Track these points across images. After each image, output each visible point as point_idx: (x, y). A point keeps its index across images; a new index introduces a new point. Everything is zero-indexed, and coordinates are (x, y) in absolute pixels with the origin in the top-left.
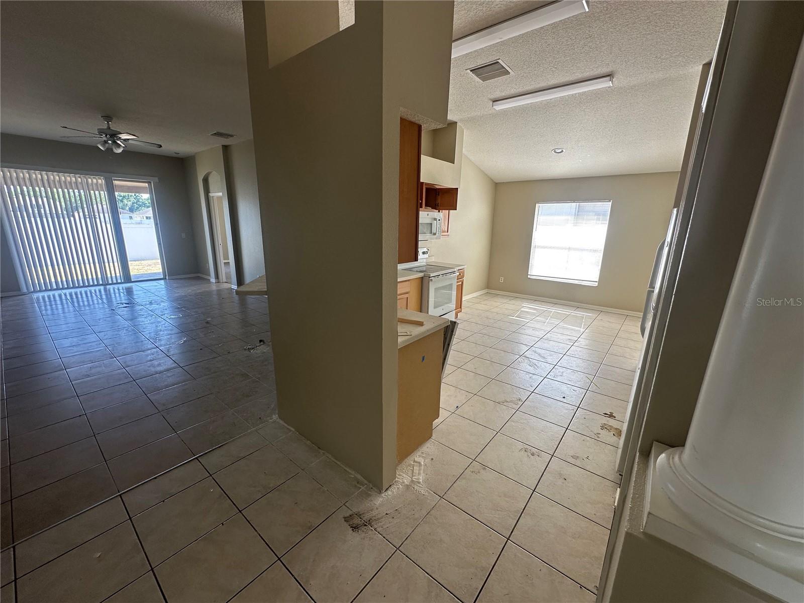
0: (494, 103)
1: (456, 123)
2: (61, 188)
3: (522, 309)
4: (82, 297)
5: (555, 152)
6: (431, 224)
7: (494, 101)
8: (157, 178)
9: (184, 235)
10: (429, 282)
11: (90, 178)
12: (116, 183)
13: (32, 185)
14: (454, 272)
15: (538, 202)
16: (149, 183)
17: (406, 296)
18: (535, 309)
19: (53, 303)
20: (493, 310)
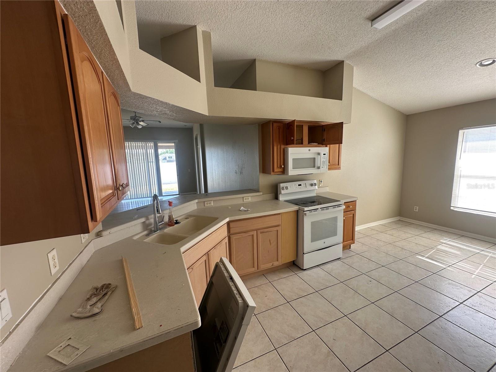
0: (373, 22)
1: (343, 61)
2: (142, 149)
3: (439, 247)
4: (134, 204)
5: (482, 65)
6: (314, 159)
7: (373, 20)
8: (177, 140)
9: (189, 170)
10: (303, 216)
11: (150, 143)
12: (159, 144)
13: (136, 149)
14: (339, 206)
15: (462, 128)
16: (174, 143)
17: (275, 229)
18: (460, 249)
19: (133, 205)
20: (397, 244)
